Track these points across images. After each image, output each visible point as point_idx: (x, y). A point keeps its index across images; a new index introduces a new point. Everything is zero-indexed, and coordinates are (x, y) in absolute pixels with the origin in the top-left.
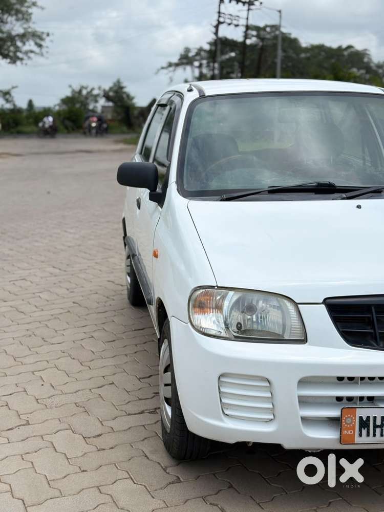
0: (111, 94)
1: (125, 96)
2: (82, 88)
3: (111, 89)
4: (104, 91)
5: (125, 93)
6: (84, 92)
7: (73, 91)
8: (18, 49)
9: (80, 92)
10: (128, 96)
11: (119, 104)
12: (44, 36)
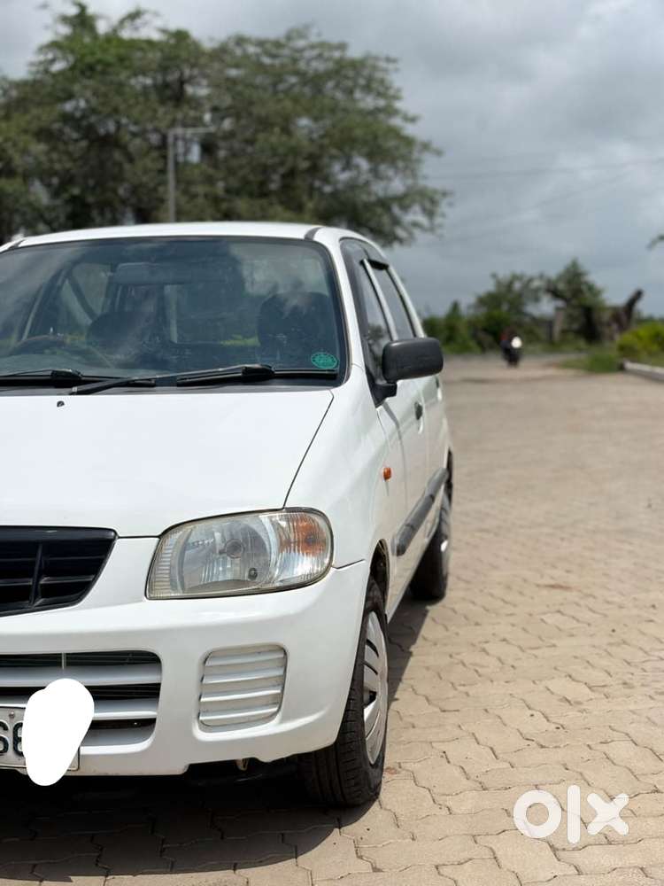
0: (561, 286)
1: (584, 288)
2: (515, 278)
3: (560, 278)
4: (549, 281)
5: (586, 283)
6: (517, 286)
7: (499, 283)
8: (396, 222)
9: (510, 285)
10: (591, 288)
11: (574, 302)
12: (437, 197)
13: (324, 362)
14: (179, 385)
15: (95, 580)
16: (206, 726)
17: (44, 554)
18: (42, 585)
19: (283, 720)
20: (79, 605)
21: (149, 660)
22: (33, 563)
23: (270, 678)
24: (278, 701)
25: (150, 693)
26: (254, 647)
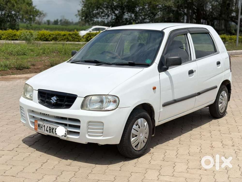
13: (148, 61)
14: (116, 65)
15: (73, 104)
16: (89, 135)
17: (66, 98)
18: (65, 104)
19: (103, 137)
20: (70, 109)
21: (78, 121)
22: (64, 100)
23: (101, 128)
24: (102, 133)
25: (78, 127)
26: (97, 122)
